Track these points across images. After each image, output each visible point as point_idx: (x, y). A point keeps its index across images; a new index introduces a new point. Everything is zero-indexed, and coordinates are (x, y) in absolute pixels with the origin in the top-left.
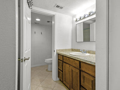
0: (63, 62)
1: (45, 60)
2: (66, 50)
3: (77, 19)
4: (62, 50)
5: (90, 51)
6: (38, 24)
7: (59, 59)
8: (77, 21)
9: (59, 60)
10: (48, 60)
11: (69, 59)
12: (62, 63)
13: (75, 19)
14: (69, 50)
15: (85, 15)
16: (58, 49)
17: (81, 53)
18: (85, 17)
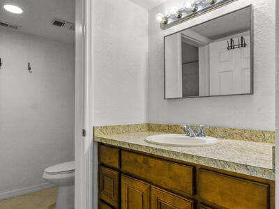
0: (120, 173)
1: (43, 171)
2: (128, 128)
3: (166, 19)
4: (113, 128)
5: (214, 128)
6: (16, 28)
7: (101, 165)
8: (165, 24)
9: (102, 168)
10: (55, 171)
11: (146, 163)
12: (117, 177)
13: (160, 18)
14: (137, 128)
15: (196, 5)
16: (99, 125)
17: (184, 136)
18: (195, 10)
